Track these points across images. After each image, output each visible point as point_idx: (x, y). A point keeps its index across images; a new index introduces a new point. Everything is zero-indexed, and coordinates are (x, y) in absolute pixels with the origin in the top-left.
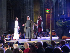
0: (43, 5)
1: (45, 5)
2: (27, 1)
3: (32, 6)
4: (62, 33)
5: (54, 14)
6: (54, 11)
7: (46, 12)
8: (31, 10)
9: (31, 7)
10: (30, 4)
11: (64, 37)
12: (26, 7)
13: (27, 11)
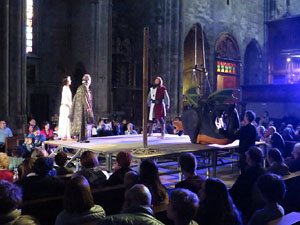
0: (212, 52)
1: (216, 54)
2: (166, 43)
3: (179, 55)
4: (195, 125)
5: (242, 76)
6: (242, 69)
7: (219, 70)
8: (176, 63)
9: (176, 57)
10: (173, 51)
11: (202, 137)
12: (164, 56)
13: (165, 66)
